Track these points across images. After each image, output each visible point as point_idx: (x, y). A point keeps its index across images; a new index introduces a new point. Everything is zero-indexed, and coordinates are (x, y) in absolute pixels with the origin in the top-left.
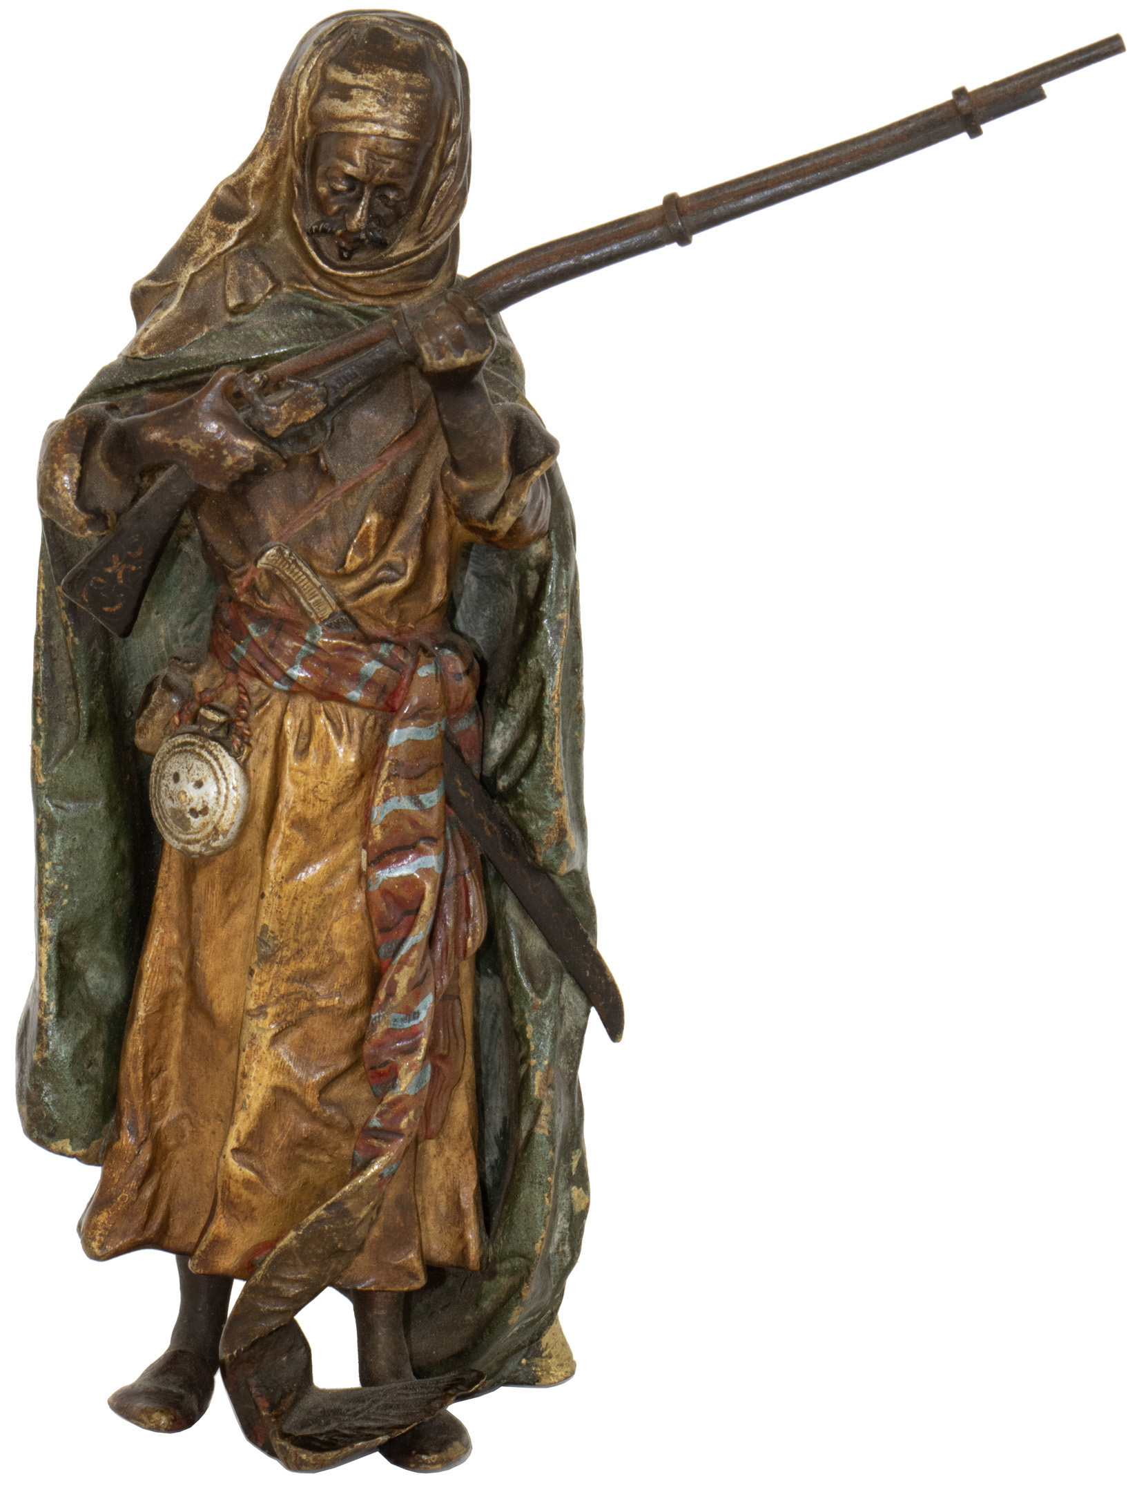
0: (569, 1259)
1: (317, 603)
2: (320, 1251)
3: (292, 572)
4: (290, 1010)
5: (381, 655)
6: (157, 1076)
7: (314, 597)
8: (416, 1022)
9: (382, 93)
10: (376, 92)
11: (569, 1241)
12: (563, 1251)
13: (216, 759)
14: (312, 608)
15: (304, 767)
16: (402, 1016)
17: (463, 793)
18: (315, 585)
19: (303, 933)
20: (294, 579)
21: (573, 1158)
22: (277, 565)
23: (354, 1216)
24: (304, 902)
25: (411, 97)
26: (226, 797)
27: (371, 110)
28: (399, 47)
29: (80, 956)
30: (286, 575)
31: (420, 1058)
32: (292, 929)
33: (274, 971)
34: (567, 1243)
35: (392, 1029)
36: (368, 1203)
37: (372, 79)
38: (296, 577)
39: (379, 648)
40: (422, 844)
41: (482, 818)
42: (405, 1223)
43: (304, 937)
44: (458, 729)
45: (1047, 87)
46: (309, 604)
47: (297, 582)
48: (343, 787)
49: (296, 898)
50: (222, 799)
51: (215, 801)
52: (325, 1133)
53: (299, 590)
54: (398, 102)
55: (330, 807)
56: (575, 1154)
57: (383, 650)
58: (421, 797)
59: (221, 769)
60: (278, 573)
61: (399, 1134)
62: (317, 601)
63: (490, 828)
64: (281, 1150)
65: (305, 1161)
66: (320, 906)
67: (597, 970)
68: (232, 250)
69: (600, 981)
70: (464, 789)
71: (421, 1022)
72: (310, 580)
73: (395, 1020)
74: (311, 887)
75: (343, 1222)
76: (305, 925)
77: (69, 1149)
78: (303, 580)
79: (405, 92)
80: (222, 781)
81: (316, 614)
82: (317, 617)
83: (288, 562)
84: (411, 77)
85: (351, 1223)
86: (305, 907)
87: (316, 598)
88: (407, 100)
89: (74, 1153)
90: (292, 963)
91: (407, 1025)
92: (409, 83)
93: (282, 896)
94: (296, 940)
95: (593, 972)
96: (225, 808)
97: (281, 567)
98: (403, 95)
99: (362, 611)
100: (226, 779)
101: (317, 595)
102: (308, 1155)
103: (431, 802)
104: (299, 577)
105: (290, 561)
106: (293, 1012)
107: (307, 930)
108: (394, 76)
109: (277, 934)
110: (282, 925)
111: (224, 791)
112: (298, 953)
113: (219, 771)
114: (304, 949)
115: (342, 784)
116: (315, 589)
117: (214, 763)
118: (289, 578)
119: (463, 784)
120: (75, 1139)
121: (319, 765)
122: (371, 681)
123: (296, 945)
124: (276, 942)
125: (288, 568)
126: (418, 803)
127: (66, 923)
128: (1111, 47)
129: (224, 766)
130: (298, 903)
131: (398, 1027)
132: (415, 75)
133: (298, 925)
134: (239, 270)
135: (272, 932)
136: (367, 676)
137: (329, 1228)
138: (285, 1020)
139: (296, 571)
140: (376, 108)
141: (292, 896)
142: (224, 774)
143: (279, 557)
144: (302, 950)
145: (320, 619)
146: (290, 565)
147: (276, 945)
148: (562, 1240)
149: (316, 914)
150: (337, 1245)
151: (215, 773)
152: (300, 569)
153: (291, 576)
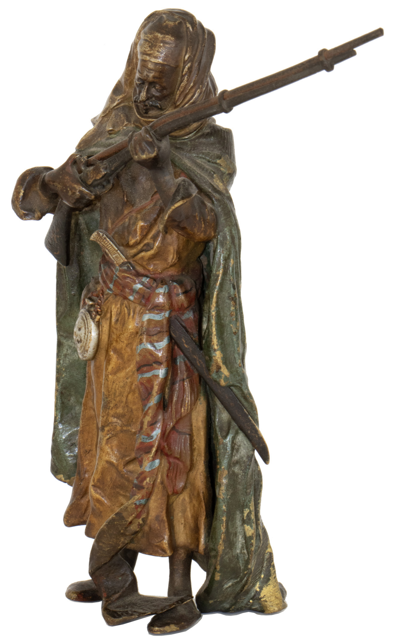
0: (247, 556)
1: (116, 257)
2: (115, 533)
3: (104, 243)
4: (113, 429)
5: (143, 282)
6: (89, 453)
7: (115, 254)
8: (151, 440)
9: (151, 43)
10: (149, 42)
11: (246, 548)
12: (244, 553)
13: (87, 320)
14: (114, 259)
15: (117, 327)
16: (146, 437)
17: (186, 346)
18: (115, 249)
19: (117, 397)
20: (106, 246)
21: (245, 512)
22: (98, 239)
23: (127, 519)
24: (117, 384)
25: (163, 45)
26: (87, 336)
27: (147, 50)
28: (165, 24)
29: (73, 399)
30: (102, 244)
31: (151, 456)
32: (113, 395)
33: (107, 412)
34: (245, 549)
35: (142, 442)
36: (132, 515)
37: (149, 37)
38: (106, 245)
39: (142, 279)
40: (154, 365)
41: (196, 357)
42: (160, 527)
43: (118, 399)
44: (184, 318)
45: (356, 49)
46: (113, 257)
47: (107, 247)
48: (130, 337)
49: (114, 382)
50: (86, 337)
51: (84, 337)
52: (126, 483)
53: (108, 250)
54: (157, 47)
55: (125, 345)
56: (246, 510)
57: (144, 279)
58: (155, 344)
59: (87, 324)
60: (99, 243)
61: (143, 488)
62: (116, 256)
63: (200, 362)
64: (111, 488)
65: (121, 495)
66: (123, 387)
67: (253, 431)
68: (116, 108)
69: (256, 436)
70: (187, 344)
71: (153, 441)
72: (112, 247)
73: (144, 439)
74: (120, 378)
75: (122, 522)
76: (117, 394)
77: (63, 479)
78: (110, 247)
79: (160, 43)
80: (87, 329)
81: (116, 261)
82: (117, 263)
83: (102, 238)
84: (165, 37)
85: (125, 522)
86: (117, 386)
87: (116, 255)
88: (161, 46)
89: (65, 481)
90: (114, 409)
91: (148, 441)
92: (163, 39)
93: (109, 380)
94: (114, 400)
95: (251, 431)
96: (87, 341)
97: (100, 240)
98: (159, 44)
99: (137, 262)
100: (88, 328)
101: (116, 254)
102: (121, 492)
103: (160, 347)
104: (108, 245)
105: (103, 238)
106: (114, 430)
107: (118, 396)
108: (157, 36)
109: (107, 396)
110: (109, 393)
111: (87, 333)
112: (115, 405)
113: (86, 325)
114: (118, 404)
115: (129, 335)
116: (115, 251)
117: (86, 321)
118: (104, 245)
119: (186, 342)
120: (65, 475)
121: (121, 326)
122: (137, 292)
123: (114, 402)
124: (107, 400)
125: (103, 241)
126: (154, 347)
127: (64, 384)
128: (379, 33)
129: (88, 323)
130: (115, 384)
131: (144, 441)
132: (167, 36)
133: (115, 394)
134: (115, 116)
135: (106, 395)
136: (136, 290)
137: (117, 523)
138: (111, 433)
139: (106, 242)
140: (148, 49)
141: (113, 381)
142: (88, 326)
143: (98, 236)
144: (117, 404)
145: (118, 264)
146: (103, 240)
147: (107, 401)
148: (242, 547)
149: (122, 389)
150: (120, 531)
151: (85, 326)
152: (108, 242)
153: (104, 244)
